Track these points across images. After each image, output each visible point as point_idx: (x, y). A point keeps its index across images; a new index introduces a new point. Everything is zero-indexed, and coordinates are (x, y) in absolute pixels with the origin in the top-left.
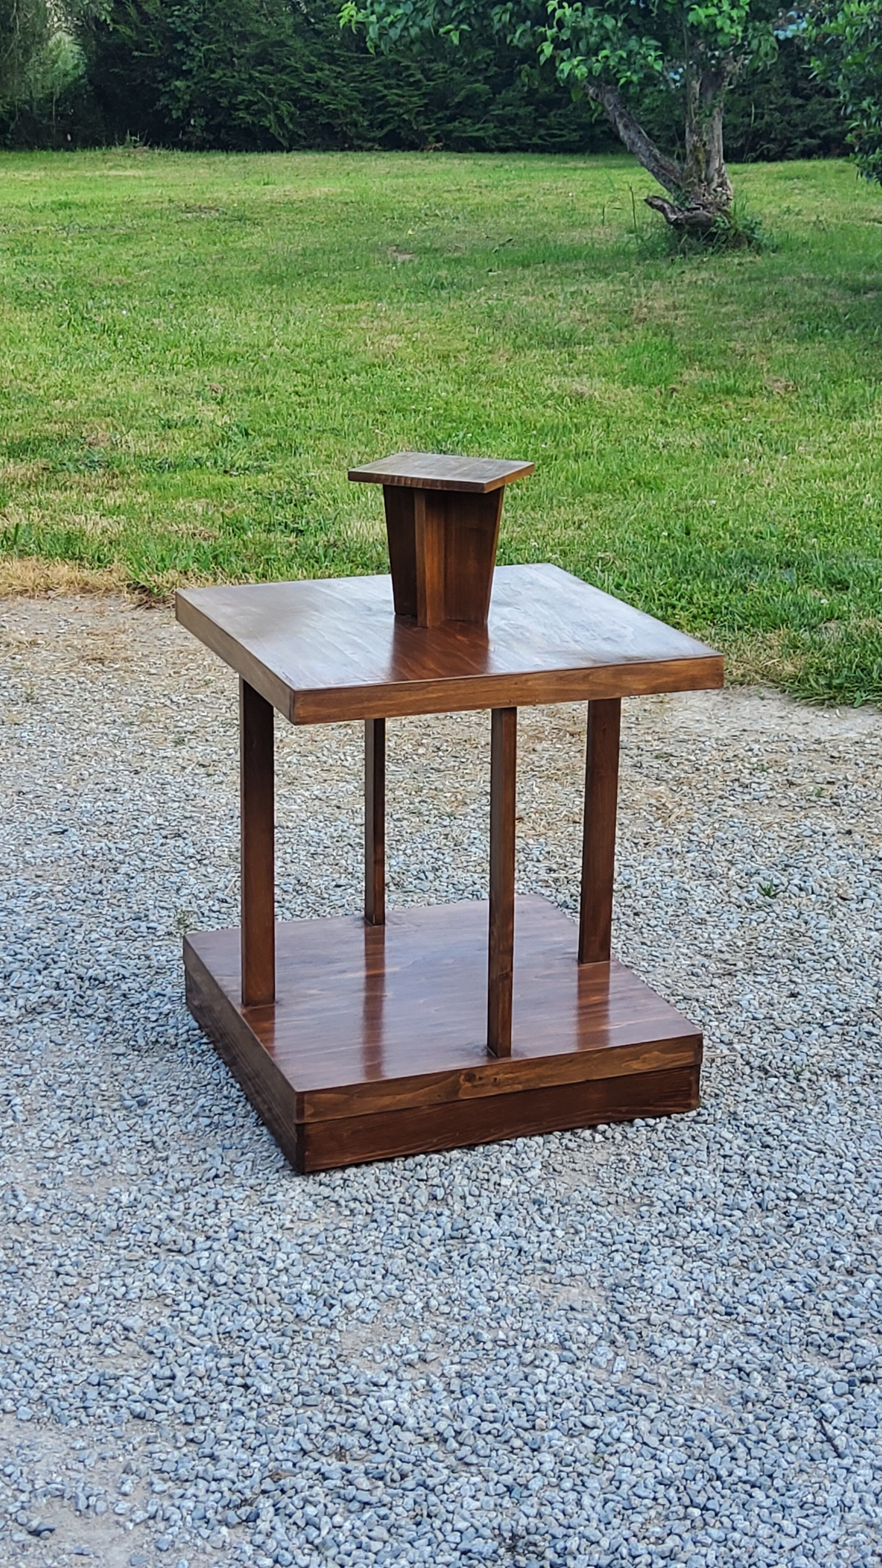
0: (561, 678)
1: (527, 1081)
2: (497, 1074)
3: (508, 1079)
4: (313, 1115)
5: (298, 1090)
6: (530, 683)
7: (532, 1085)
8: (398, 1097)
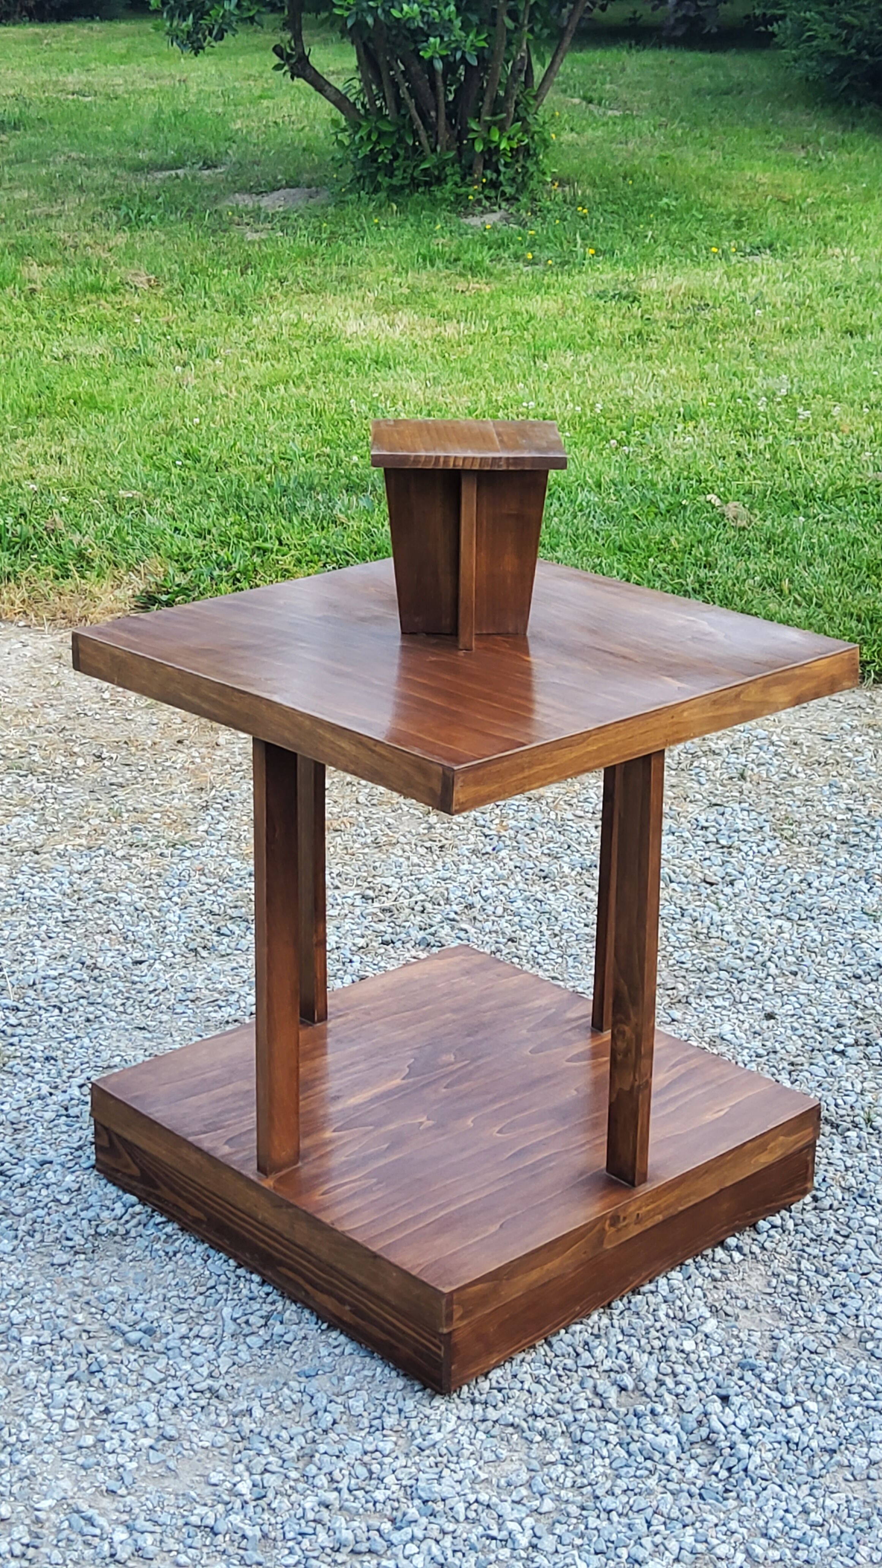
0: (714, 702)
1: (667, 1208)
2: (640, 1208)
3: (649, 1211)
4: (462, 1318)
5: (446, 1290)
6: (685, 714)
7: (672, 1211)
8: (546, 1267)
